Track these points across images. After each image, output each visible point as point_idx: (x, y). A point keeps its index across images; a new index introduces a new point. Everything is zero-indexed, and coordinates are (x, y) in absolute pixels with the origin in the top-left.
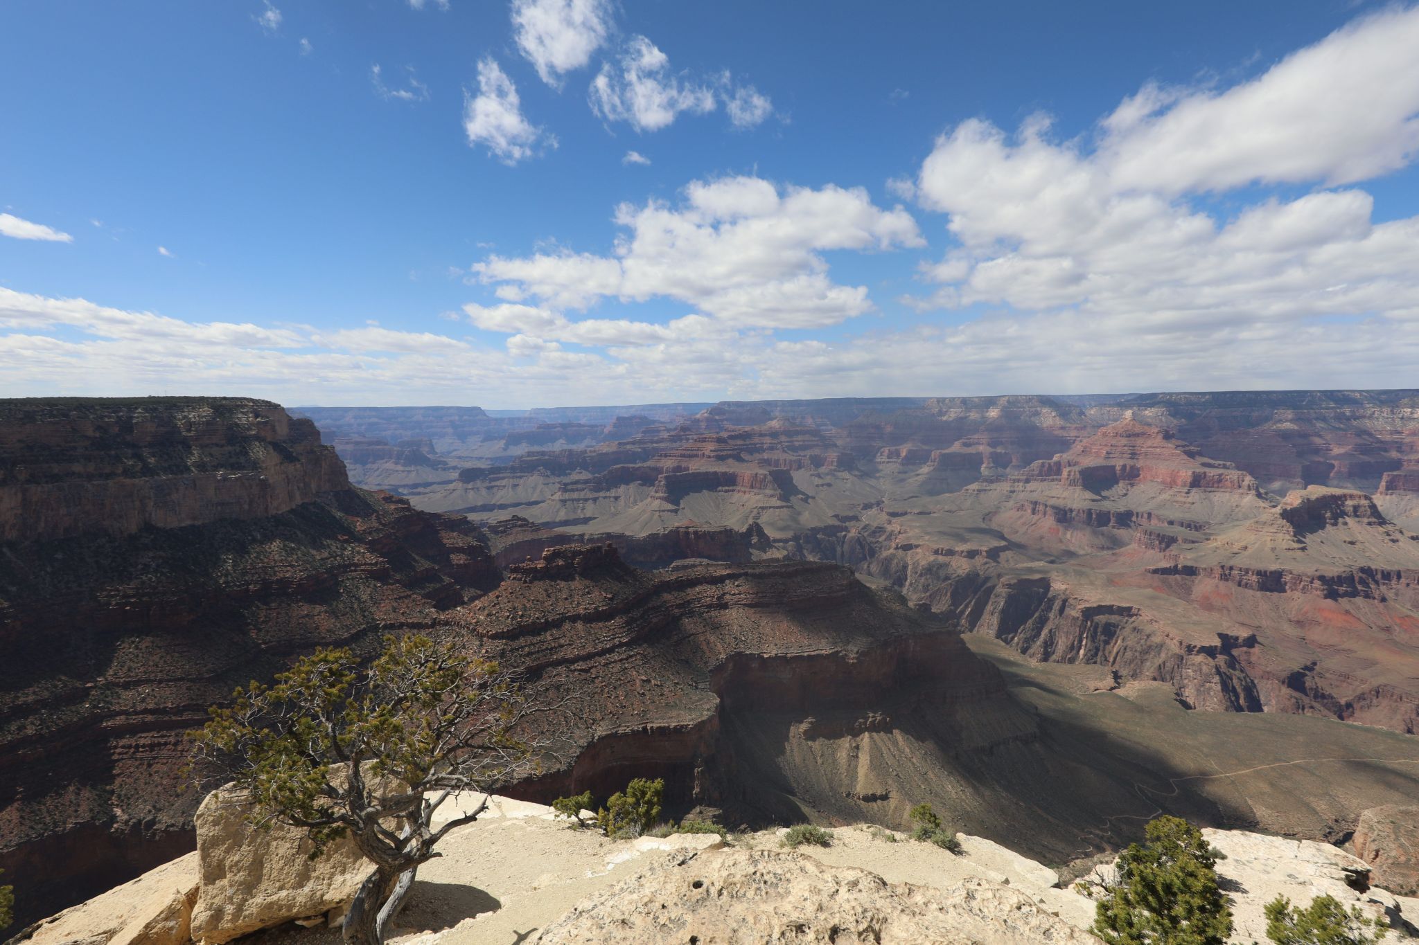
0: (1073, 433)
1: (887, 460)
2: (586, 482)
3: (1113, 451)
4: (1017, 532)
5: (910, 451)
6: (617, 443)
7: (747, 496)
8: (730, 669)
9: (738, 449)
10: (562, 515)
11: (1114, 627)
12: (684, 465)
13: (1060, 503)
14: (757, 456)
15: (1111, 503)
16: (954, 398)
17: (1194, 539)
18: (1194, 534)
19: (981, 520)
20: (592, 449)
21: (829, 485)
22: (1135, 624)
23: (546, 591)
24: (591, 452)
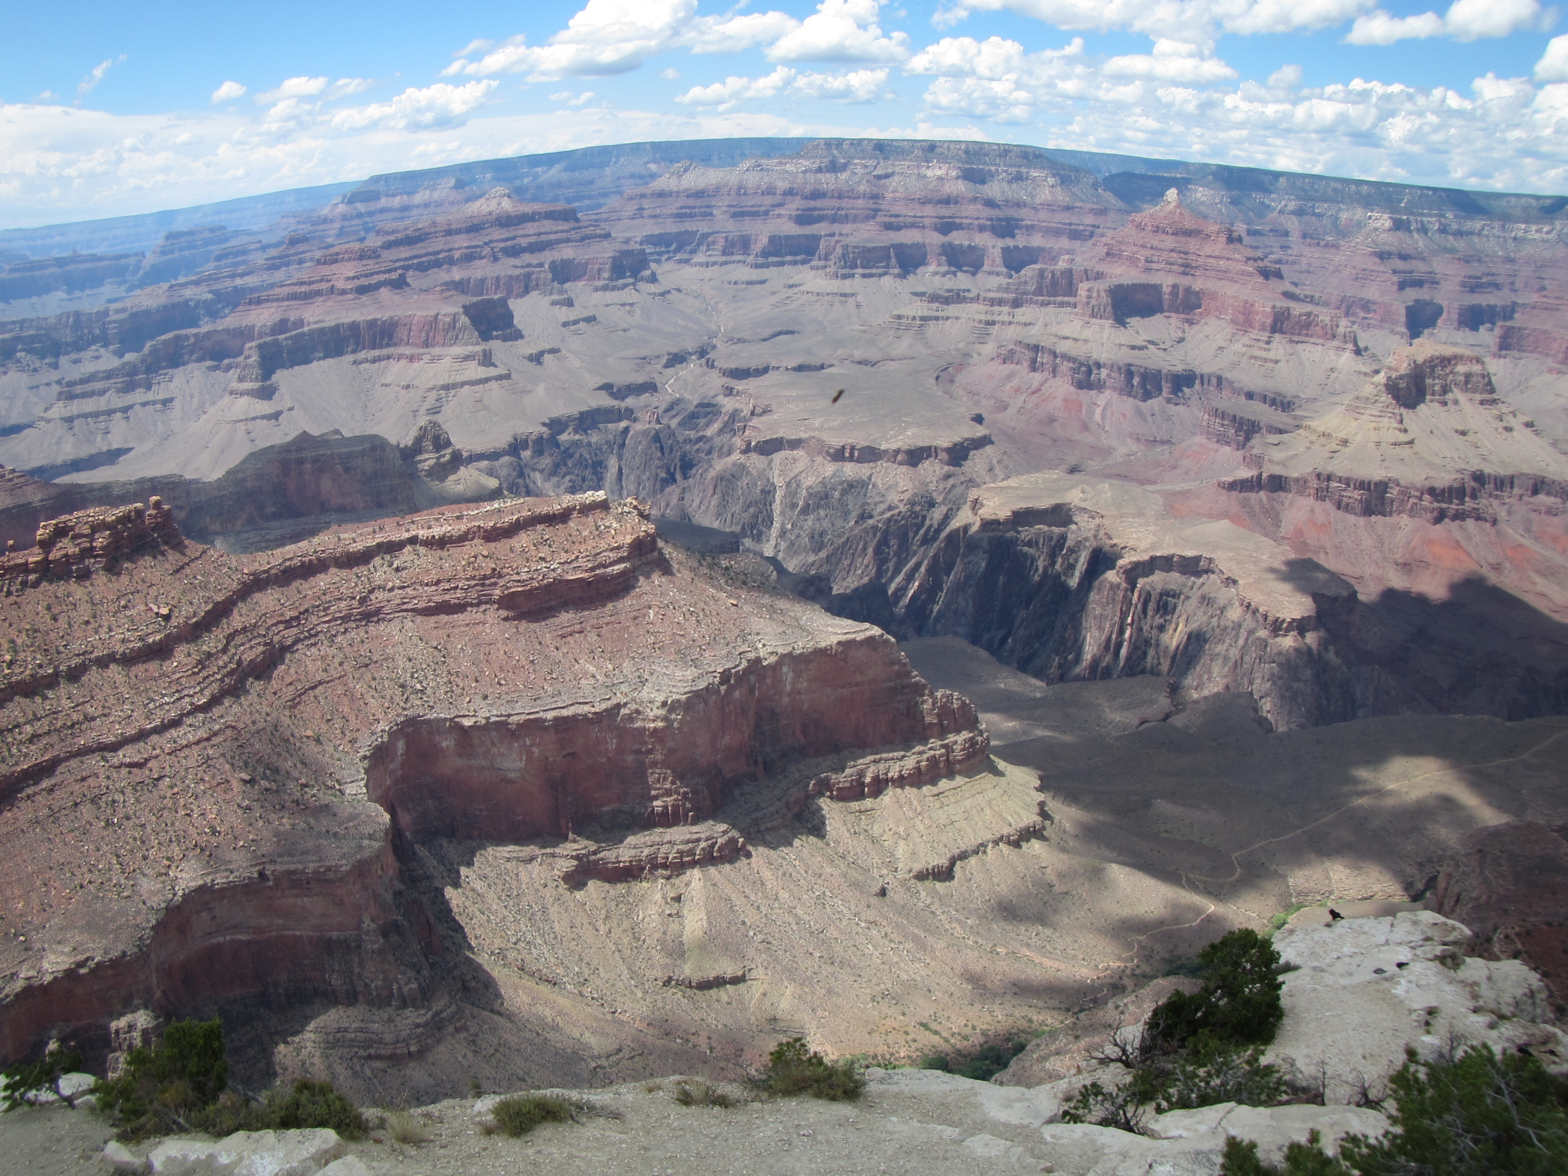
0: (1089, 220)
1: (724, 259)
2: (109, 375)
3: (1155, 259)
4: (1005, 408)
5: (772, 239)
6: (165, 286)
7: (416, 365)
8: (400, 752)
9: (401, 268)
10: (69, 450)
11: (1174, 596)
12: (293, 316)
13: (1078, 350)
14: (442, 275)
15: (1161, 353)
16: (860, 141)
17: (1280, 426)
18: (1279, 418)
19: (933, 381)
20: (119, 305)
21: (590, 319)
22: (1205, 589)
23: (49, 608)
24: (117, 311)
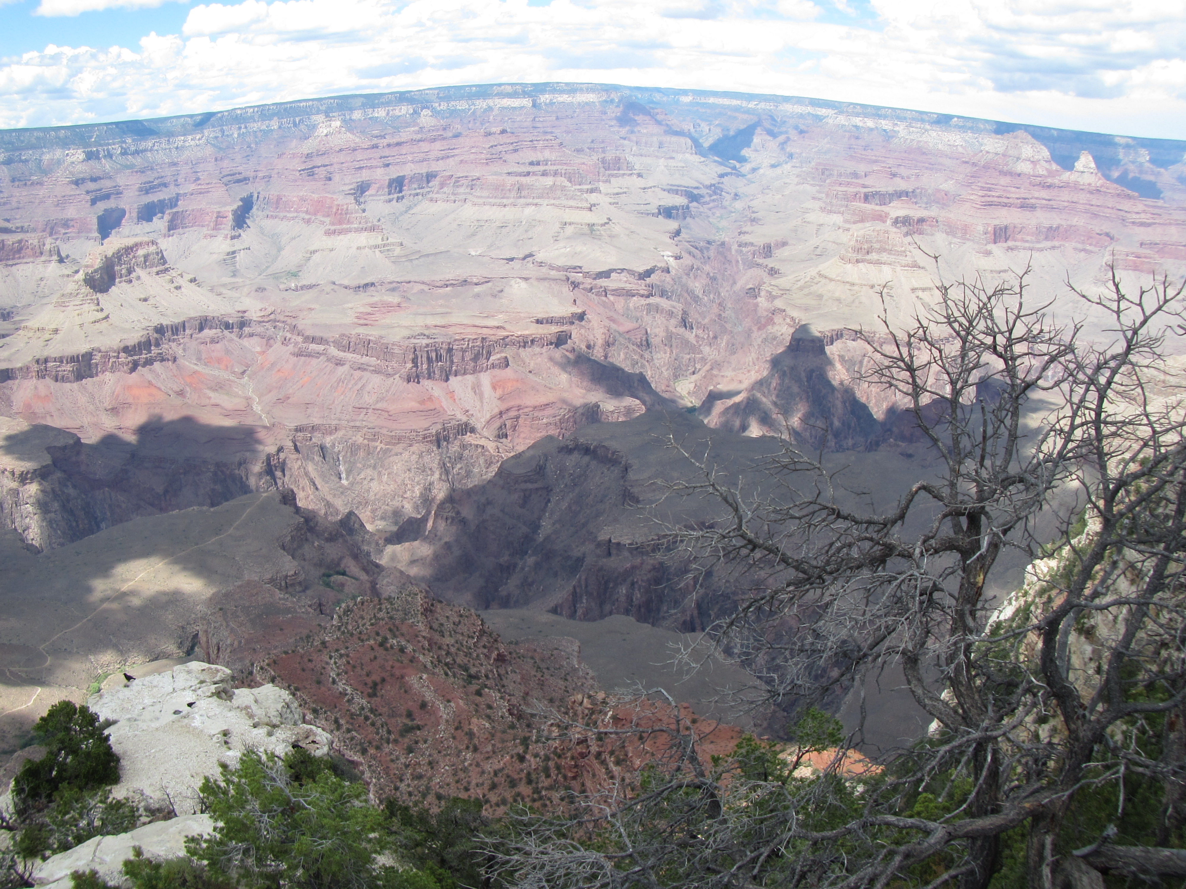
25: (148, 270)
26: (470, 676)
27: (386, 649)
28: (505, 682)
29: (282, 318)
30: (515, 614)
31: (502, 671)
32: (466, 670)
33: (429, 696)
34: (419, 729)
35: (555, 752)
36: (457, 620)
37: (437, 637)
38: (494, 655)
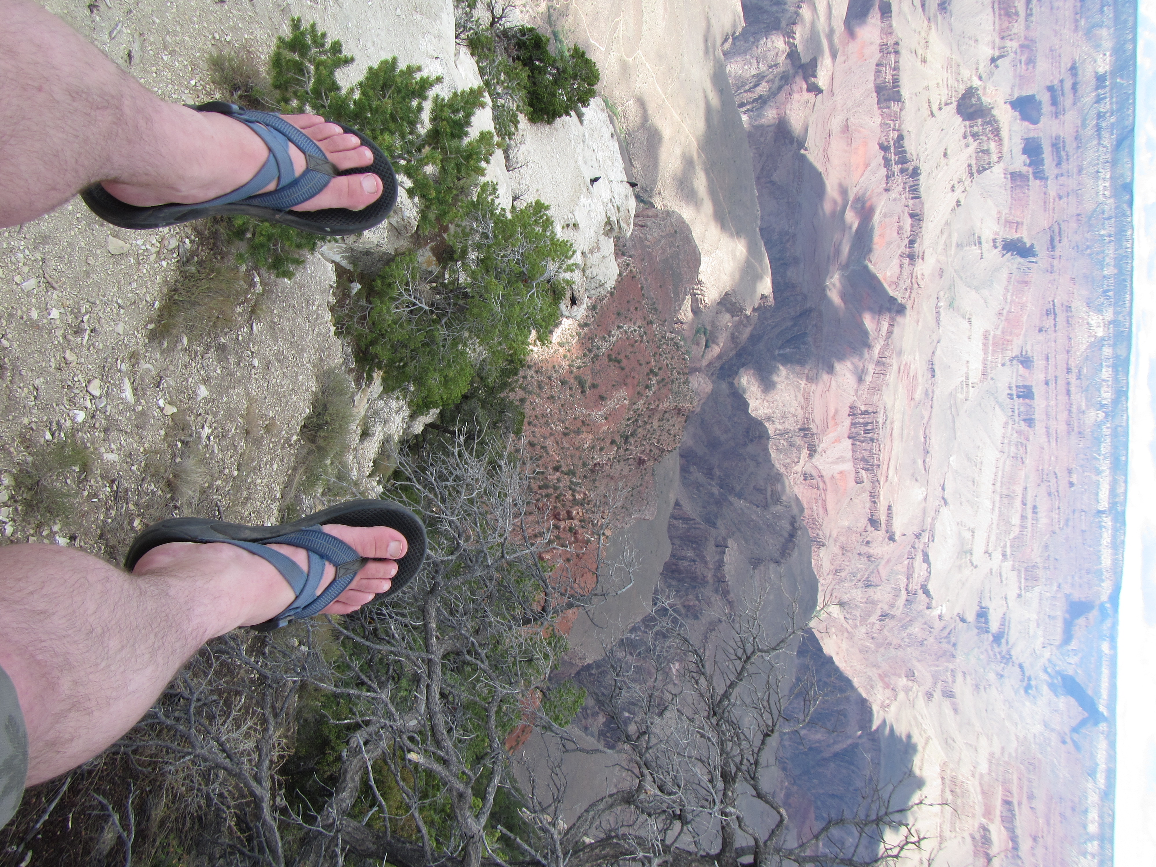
25: (974, 155)
26: (627, 438)
27: (648, 374)
28: (622, 463)
29: (913, 295)
30: (676, 475)
31: (630, 462)
32: (632, 435)
33: (610, 404)
34: (582, 392)
35: (561, 494)
36: (672, 432)
37: (658, 416)
38: (644, 457)
